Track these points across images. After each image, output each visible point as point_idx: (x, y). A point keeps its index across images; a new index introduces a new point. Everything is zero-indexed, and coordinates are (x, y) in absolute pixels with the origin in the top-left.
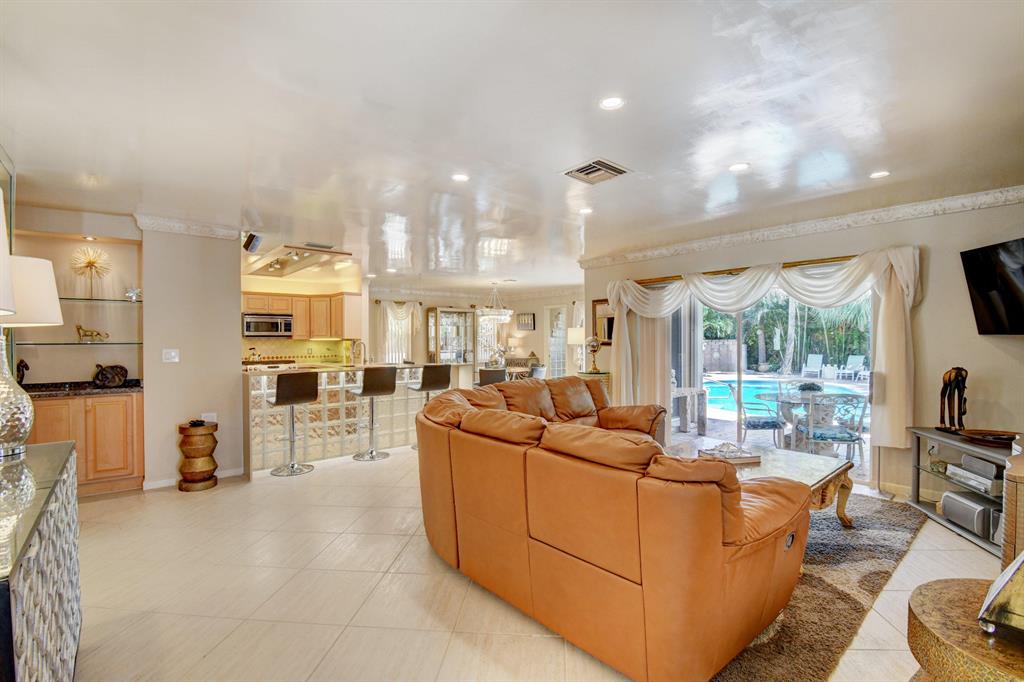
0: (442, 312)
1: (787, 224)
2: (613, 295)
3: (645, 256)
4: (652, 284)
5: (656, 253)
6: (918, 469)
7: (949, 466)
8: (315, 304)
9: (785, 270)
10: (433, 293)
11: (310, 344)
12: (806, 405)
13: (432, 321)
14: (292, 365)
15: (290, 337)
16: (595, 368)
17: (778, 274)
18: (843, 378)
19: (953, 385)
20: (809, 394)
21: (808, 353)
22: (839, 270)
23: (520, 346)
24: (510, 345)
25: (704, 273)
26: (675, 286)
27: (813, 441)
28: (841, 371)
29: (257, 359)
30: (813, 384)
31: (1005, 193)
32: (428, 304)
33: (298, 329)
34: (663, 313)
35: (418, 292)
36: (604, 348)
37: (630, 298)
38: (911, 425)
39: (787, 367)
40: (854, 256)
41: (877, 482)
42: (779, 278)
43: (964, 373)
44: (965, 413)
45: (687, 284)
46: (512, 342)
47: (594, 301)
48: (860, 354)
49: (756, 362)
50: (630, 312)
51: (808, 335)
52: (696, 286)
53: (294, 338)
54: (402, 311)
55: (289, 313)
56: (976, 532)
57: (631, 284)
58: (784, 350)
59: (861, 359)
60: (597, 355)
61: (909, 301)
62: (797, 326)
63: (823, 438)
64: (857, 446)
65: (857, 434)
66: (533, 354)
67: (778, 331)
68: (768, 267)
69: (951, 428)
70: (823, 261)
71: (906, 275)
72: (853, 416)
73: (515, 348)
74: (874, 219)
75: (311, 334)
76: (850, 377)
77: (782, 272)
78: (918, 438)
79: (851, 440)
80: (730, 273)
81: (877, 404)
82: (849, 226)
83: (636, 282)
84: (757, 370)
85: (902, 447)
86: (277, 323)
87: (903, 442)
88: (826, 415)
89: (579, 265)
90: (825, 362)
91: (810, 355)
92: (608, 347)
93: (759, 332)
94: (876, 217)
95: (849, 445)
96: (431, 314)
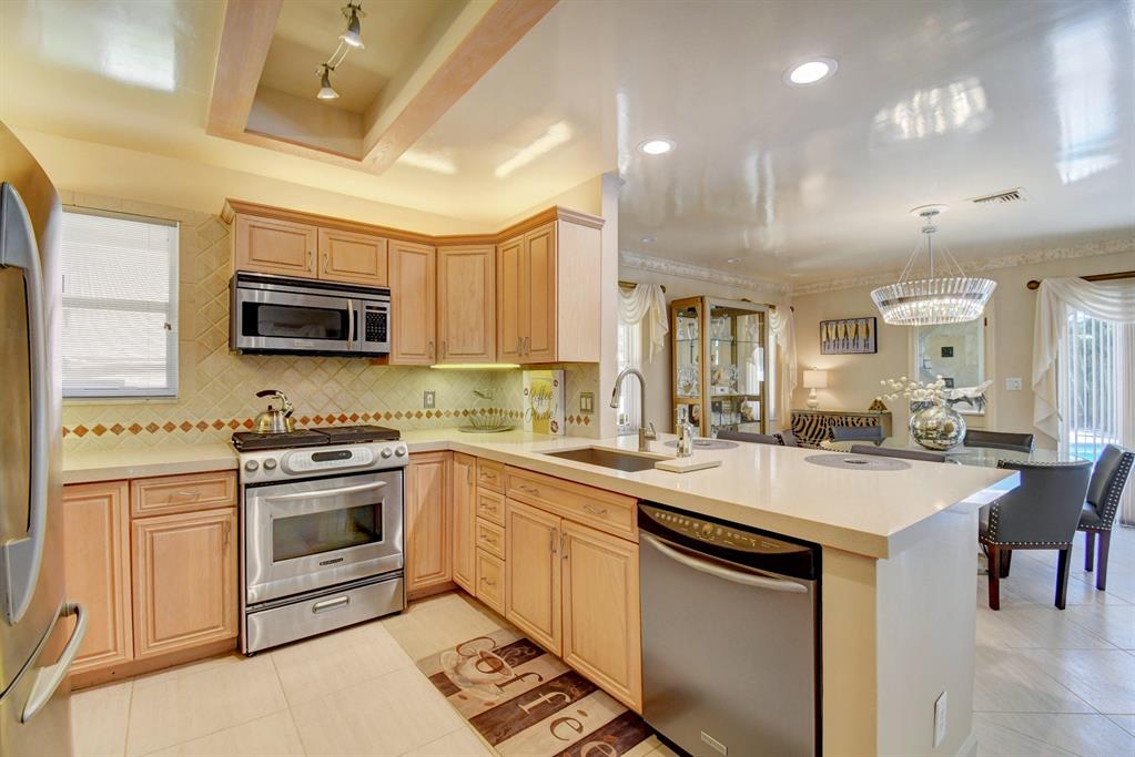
11: (433, 379)
14: (393, 446)
15: (382, 357)
23: (830, 387)
29: (280, 425)
33: (405, 337)
46: (809, 379)
53: (395, 360)
54: (630, 305)
55: (380, 283)
66: (879, 405)
73: (818, 389)
75: (438, 350)
86: (345, 313)
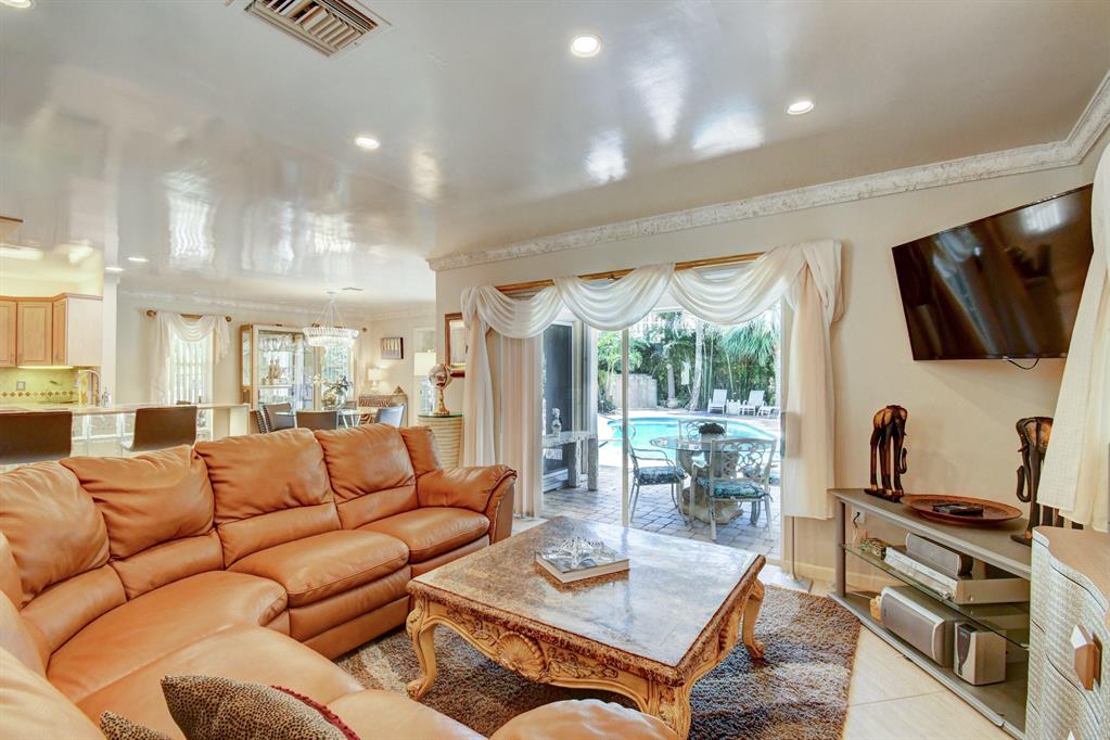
0: (260, 331)
1: (681, 210)
2: (468, 307)
3: (509, 254)
4: (519, 291)
5: (524, 249)
6: (844, 550)
7: (889, 551)
8: (27, 312)
9: (678, 272)
10: (251, 306)
11: (21, 374)
12: (707, 452)
13: (246, 346)
16: (443, 409)
17: (669, 278)
18: (746, 413)
19: (888, 431)
20: (711, 439)
21: (714, 388)
22: (743, 273)
23: (384, 379)
24: (370, 378)
25: (580, 277)
26: (544, 295)
27: (714, 499)
28: (744, 407)
30: (714, 425)
31: (948, 168)
32: (241, 318)
34: (531, 330)
35: (226, 303)
36: (455, 379)
37: (489, 311)
38: (832, 487)
39: (694, 402)
40: (762, 254)
41: (790, 562)
42: (671, 283)
43: (903, 413)
44: (904, 471)
45: (560, 291)
46: (373, 375)
47: (447, 316)
48: (760, 388)
49: (666, 398)
50: (490, 332)
51: (714, 369)
52: (570, 294)
54: (194, 328)
56: (934, 658)
57: (490, 290)
58: (691, 385)
59: (761, 394)
60: (447, 390)
61: (829, 315)
62: (703, 359)
63: (725, 495)
64: (763, 503)
65: (763, 486)
66: (399, 390)
67: (687, 366)
68: (658, 269)
69: (887, 491)
70: (724, 260)
71: (824, 278)
72: (758, 465)
73: (378, 382)
74: (785, 204)
75: (18, 359)
76: (751, 414)
77: (675, 276)
78: (844, 505)
79: (757, 496)
80: (612, 277)
81: (790, 456)
82: (755, 213)
83: (497, 288)
84: (666, 406)
85: (824, 518)
87: (823, 510)
88: (728, 466)
89: (427, 264)
90: (729, 397)
91: (716, 391)
92: (461, 379)
93: (669, 366)
94: (788, 201)
95: (754, 503)
96: (245, 335)
